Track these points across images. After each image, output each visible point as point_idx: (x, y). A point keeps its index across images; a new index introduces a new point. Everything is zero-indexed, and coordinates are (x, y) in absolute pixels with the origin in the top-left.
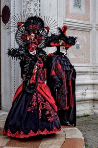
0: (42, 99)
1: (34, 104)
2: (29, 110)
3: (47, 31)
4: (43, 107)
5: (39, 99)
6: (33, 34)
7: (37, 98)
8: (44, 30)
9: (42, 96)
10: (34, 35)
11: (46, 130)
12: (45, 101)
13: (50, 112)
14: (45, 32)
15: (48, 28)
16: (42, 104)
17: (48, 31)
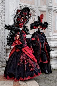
1: (22, 61)
2: (19, 64)
4: (27, 62)
5: (24, 58)
7: (23, 57)
11: (29, 76)
12: (28, 58)
13: (31, 65)
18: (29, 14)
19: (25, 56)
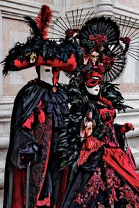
0: (116, 179)
3: (124, 45)
4: (118, 195)
5: (109, 181)
6: (95, 53)
8: (118, 44)
9: (117, 174)
10: (97, 54)
12: (122, 184)
14: (121, 47)
15: (127, 41)
16: (117, 191)
17: (127, 46)
18: (122, 39)
19: (113, 175)
